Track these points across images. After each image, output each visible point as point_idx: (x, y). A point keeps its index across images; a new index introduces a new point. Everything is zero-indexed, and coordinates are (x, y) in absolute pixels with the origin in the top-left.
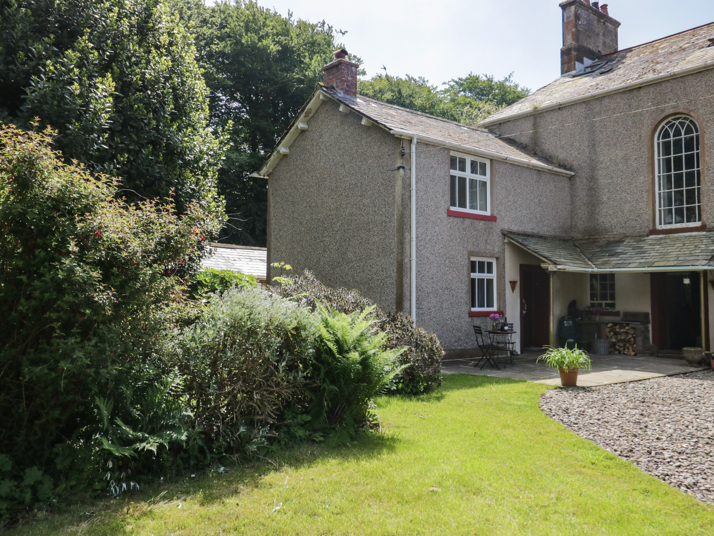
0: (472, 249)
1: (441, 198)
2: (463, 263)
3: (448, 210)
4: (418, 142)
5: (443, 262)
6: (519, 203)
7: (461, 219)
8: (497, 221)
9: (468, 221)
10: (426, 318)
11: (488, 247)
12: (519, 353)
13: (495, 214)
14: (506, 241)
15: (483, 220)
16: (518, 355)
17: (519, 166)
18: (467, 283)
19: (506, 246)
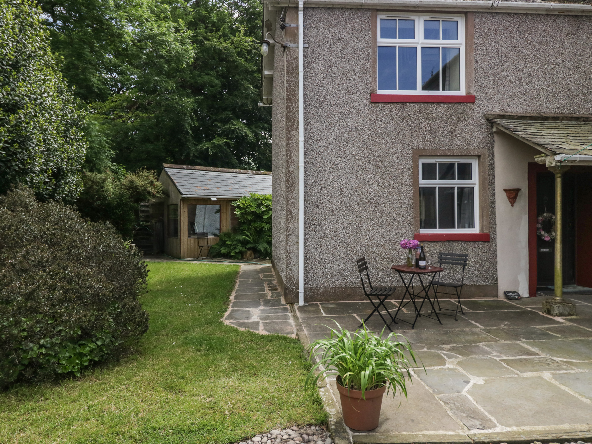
0: (421, 146)
1: (357, 79)
2: (401, 167)
3: (373, 95)
4: (304, 8)
5: (362, 166)
6: (527, 70)
7: (399, 106)
8: (477, 102)
9: (412, 108)
10: (328, 243)
11: (456, 141)
12: (527, 295)
13: (472, 92)
14: (494, 130)
15: (444, 103)
16: (520, 298)
17: (527, 14)
18: (411, 195)
19: (496, 138)
